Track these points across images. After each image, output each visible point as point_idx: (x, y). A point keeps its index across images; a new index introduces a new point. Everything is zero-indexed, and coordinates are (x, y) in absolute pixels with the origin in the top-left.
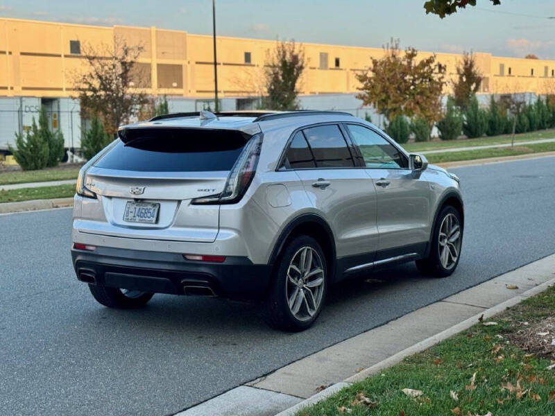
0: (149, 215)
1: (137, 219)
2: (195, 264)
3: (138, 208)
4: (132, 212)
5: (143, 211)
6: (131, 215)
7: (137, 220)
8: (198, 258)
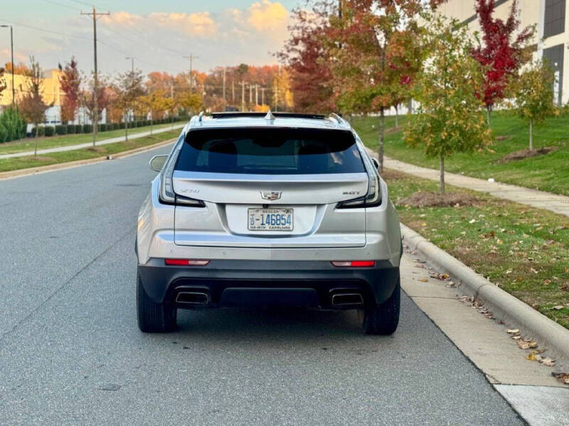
0: (283, 221)
1: (267, 226)
2: (344, 270)
3: (265, 215)
4: (258, 220)
5: (274, 217)
6: (258, 224)
7: (267, 228)
8: (348, 264)
